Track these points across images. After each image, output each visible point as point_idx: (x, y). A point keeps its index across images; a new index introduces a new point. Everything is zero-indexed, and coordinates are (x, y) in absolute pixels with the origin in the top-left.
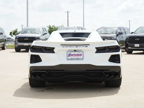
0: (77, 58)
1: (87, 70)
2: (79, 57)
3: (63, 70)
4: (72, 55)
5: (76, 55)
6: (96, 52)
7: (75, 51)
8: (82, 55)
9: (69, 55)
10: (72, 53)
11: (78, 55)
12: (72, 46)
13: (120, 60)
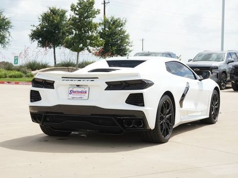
0: (80, 96)
1: (92, 115)
2: (82, 95)
3: (62, 113)
4: (75, 92)
5: (79, 92)
6: (106, 89)
7: (78, 86)
8: (87, 93)
9: (71, 92)
10: (75, 90)
11: (81, 92)
12: (73, 79)
13: (143, 102)
